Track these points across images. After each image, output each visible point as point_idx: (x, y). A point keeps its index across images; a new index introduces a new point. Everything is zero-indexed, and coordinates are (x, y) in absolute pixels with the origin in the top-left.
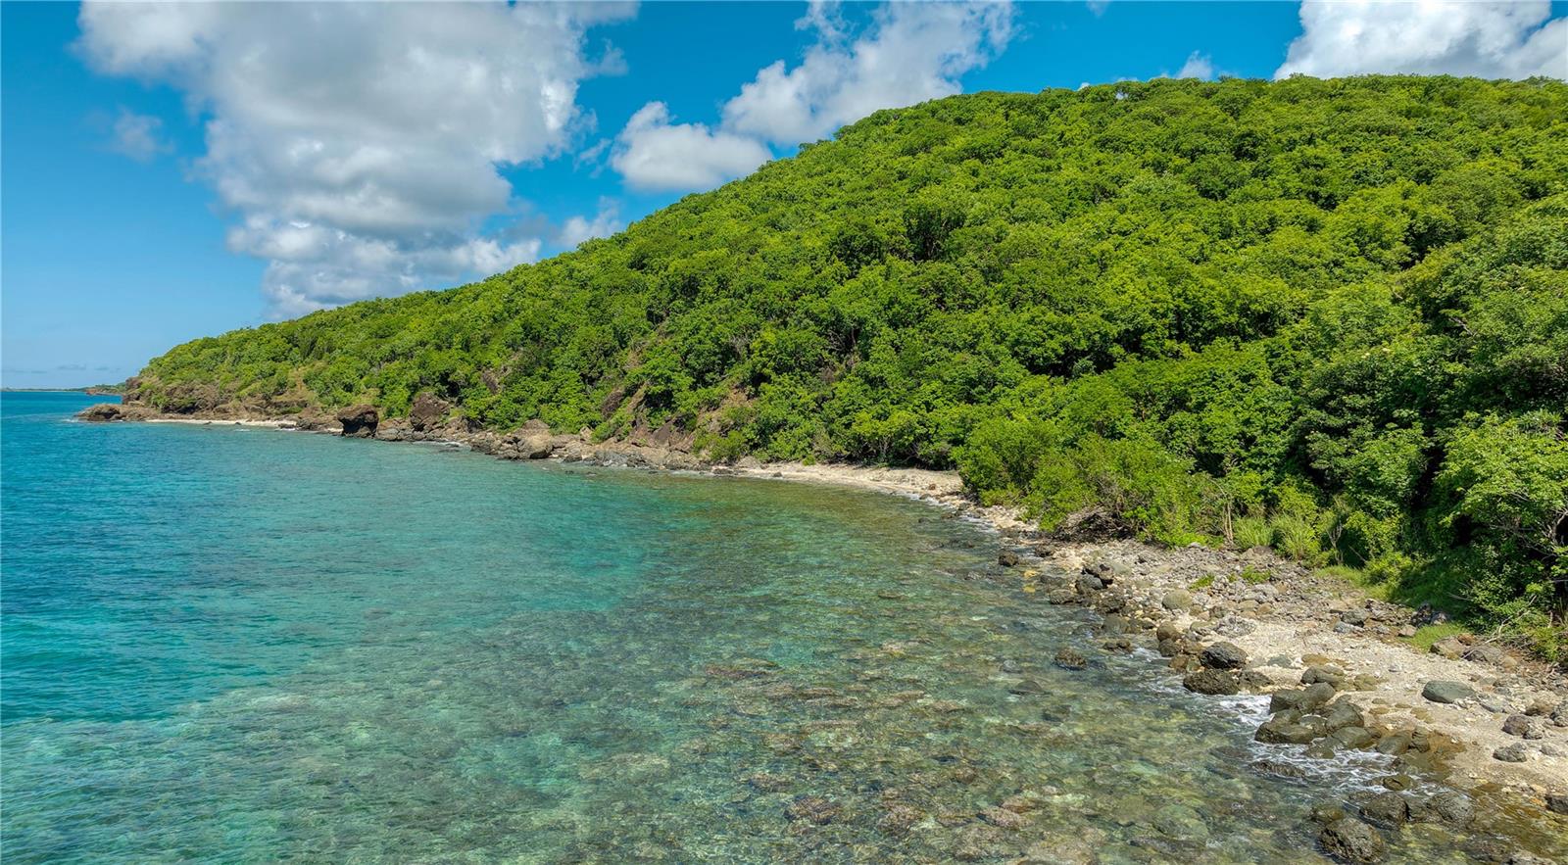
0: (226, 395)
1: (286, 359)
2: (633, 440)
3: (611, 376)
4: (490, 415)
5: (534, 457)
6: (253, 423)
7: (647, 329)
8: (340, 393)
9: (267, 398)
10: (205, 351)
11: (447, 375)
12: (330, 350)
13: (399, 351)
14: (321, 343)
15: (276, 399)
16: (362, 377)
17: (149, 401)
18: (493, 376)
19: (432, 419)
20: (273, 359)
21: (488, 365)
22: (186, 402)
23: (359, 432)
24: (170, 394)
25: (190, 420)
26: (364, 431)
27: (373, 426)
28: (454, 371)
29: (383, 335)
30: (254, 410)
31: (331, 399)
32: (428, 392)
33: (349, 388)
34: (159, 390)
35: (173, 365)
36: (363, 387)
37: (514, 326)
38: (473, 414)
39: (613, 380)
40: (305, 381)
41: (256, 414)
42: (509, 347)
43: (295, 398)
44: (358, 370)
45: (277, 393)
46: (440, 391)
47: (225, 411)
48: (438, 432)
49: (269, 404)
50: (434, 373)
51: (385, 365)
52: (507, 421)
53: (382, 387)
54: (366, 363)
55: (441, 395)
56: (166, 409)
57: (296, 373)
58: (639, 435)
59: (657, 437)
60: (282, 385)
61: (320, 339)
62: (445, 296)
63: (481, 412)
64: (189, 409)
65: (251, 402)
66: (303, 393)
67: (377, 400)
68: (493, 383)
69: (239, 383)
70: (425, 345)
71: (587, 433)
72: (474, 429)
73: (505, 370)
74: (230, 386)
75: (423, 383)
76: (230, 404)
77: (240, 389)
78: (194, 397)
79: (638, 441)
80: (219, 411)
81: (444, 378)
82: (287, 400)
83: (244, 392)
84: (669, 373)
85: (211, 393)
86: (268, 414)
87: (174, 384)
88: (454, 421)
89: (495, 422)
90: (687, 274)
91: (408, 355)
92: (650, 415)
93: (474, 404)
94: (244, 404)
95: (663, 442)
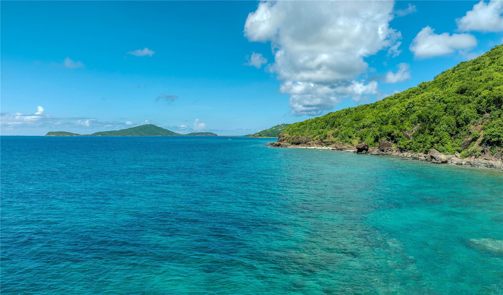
0: (308, 139)
1: (326, 128)
2: (484, 158)
3: (464, 134)
4: (408, 147)
5: (443, 162)
6: (319, 148)
7: (479, 117)
8: (347, 139)
9: (321, 140)
10: (301, 126)
11: (391, 133)
12: (339, 125)
13: (365, 125)
14: (336, 123)
15: (324, 141)
16: (354, 134)
17: (287, 141)
18: (408, 133)
19: (387, 148)
20: (322, 128)
21: (405, 130)
22: (297, 141)
23: (363, 152)
24: (293, 139)
25: (300, 147)
26: (364, 152)
27: (367, 150)
28: (393, 132)
29: (357, 120)
30: (318, 144)
31: (344, 141)
32: (384, 139)
33: (350, 137)
34: (290, 138)
35: (292, 130)
36: (354, 137)
37: (414, 117)
38: (402, 147)
39: (465, 135)
40: (333, 135)
41: (318, 145)
42: (413, 124)
43: (329, 140)
44: (352, 131)
45: (325, 139)
46: (388, 139)
47: (310, 144)
48: (390, 152)
49: (322, 142)
50: (385, 133)
51: (362, 130)
52: (416, 149)
53: (362, 137)
54: (355, 129)
55: (388, 140)
56: (292, 144)
57: (330, 132)
58: (487, 155)
59: (495, 157)
60: (326, 136)
61: (336, 122)
62: (373, 106)
63: (405, 146)
64: (298, 144)
65: (317, 142)
66: (332, 139)
67: (360, 141)
68: (408, 136)
69: (312, 136)
70: (375, 123)
71: (458, 155)
72: (403, 151)
73: (412, 131)
74: (309, 137)
75: (381, 136)
76: (311, 142)
77: (313, 138)
78: (299, 140)
79: (487, 158)
80: (308, 144)
81: (389, 134)
82: (327, 141)
83: (314, 138)
84: (500, 134)
85: (304, 139)
86: (322, 145)
87: (294, 136)
88: (394, 149)
89: (410, 149)
90: (497, 96)
91: (369, 126)
92: (491, 149)
93: (403, 143)
94: (315, 142)
95: (499, 159)
